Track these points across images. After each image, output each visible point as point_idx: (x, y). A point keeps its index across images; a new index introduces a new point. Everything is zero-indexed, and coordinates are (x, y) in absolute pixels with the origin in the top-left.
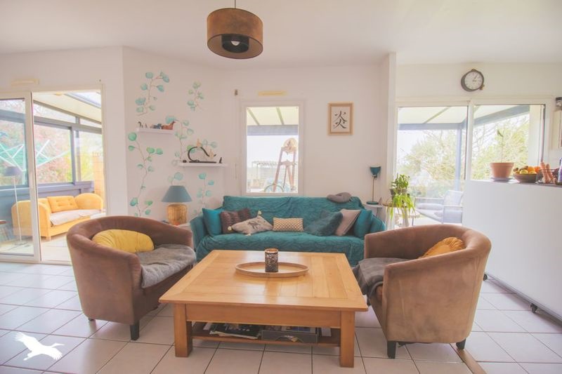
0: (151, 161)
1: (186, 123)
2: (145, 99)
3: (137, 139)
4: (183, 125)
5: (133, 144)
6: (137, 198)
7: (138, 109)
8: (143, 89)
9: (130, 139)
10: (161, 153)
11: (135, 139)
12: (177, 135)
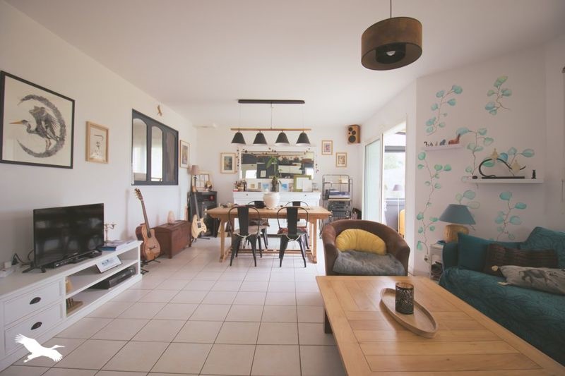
0: (438, 178)
1: (482, 132)
2: (435, 118)
3: (426, 158)
4: (479, 135)
5: (422, 162)
6: (423, 213)
7: (428, 131)
8: (433, 110)
9: (420, 159)
10: (449, 170)
11: (424, 158)
12: (469, 148)
